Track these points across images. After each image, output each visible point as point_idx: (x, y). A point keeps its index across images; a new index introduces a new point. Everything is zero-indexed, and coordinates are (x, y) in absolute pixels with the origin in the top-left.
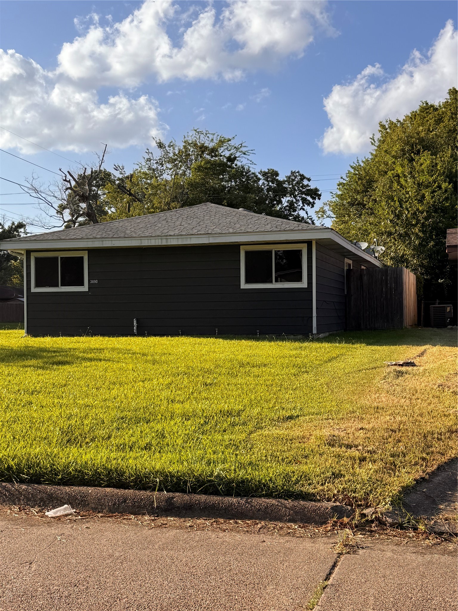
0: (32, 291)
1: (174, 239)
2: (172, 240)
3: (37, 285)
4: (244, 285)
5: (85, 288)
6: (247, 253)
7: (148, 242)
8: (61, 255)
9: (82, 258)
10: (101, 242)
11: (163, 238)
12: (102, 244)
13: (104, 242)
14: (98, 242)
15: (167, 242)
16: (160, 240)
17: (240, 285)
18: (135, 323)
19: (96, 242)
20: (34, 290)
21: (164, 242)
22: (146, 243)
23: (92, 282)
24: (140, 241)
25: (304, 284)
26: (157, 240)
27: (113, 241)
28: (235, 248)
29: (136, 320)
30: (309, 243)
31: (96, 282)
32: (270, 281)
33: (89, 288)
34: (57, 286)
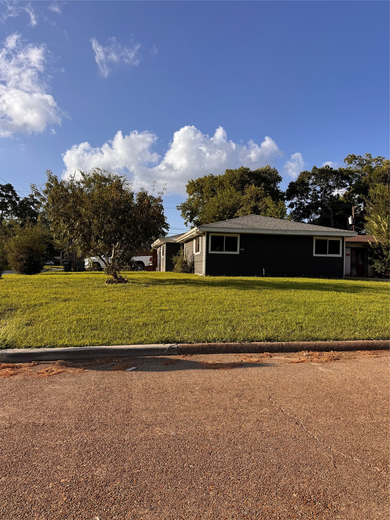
3: (212, 250)
4: (314, 255)
5: (238, 253)
6: (316, 240)
8: (225, 235)
9: (236, 238)
13: (255, 231)
15: (286, 233)
16: (283, 232)
18: (264, 271)
20: (210, 252)
23: (241, 250)
25: (340, 255)
28: (311, 237)
29: (264, 269)
30: (343, 238)
31: (243, 249)
32: (326, 254)
33: (240, 252)
34: (223, 251)
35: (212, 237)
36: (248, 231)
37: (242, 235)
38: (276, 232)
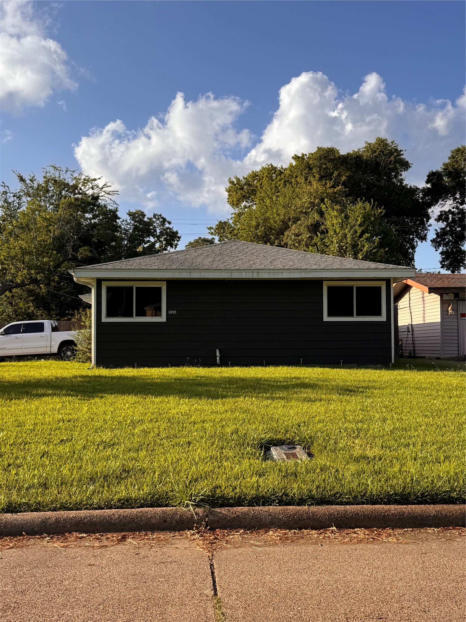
0: (102, 321)
1: (266, 273)
2: (263, 274)
3: (109, 315)
4: (326, 318)
5: (163, 318)
6: (330, 289)
7: (239, 275)
8: (136, 285)
9: (160, 289)
10: (189, 273)
11: (254, 271)
12: (190, 275)
13: (192, 274)
14: (185, 273)
15: (258, 275)
16: (251, 274)
17: (323, 318)
18: (218, 354)
19: (183, 273)
20: (104, 319)
21: (255, 276)
22: (236, 276)
23: (171, 312)
24: (230, 274)
25: (383, 318)
26: (248, 273)
27: (201, 273)
28: (317, 283)
29: (220, 350)
30: (388, 281)
31: (175, 312)
32: (351, 315)
33: (167, 318)
34: (131, 315)
35: (109, 289)
36: (178, 273)
37: (172, 283)
38: (237, 274)
